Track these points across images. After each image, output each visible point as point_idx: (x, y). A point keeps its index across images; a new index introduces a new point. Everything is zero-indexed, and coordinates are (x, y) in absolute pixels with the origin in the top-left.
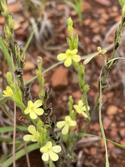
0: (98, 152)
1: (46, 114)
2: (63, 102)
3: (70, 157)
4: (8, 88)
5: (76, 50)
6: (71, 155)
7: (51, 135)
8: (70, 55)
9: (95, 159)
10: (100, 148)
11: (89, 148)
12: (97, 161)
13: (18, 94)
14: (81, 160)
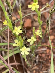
0: (46, 56)
1: (23, 33)
2: (29, 34)
3: (34, 56)
4: (5, 20)
5: (37, 3)
6: (34, 55)
7: (25, 45)
8: (34, 5)
9: (44, 58)
10: (46, 54)
11: (41, 54)
12: (45, 59)
13: (10, 23)
14: (38, 59)
